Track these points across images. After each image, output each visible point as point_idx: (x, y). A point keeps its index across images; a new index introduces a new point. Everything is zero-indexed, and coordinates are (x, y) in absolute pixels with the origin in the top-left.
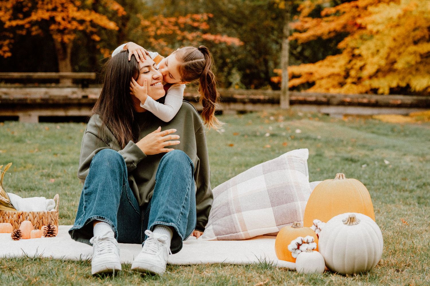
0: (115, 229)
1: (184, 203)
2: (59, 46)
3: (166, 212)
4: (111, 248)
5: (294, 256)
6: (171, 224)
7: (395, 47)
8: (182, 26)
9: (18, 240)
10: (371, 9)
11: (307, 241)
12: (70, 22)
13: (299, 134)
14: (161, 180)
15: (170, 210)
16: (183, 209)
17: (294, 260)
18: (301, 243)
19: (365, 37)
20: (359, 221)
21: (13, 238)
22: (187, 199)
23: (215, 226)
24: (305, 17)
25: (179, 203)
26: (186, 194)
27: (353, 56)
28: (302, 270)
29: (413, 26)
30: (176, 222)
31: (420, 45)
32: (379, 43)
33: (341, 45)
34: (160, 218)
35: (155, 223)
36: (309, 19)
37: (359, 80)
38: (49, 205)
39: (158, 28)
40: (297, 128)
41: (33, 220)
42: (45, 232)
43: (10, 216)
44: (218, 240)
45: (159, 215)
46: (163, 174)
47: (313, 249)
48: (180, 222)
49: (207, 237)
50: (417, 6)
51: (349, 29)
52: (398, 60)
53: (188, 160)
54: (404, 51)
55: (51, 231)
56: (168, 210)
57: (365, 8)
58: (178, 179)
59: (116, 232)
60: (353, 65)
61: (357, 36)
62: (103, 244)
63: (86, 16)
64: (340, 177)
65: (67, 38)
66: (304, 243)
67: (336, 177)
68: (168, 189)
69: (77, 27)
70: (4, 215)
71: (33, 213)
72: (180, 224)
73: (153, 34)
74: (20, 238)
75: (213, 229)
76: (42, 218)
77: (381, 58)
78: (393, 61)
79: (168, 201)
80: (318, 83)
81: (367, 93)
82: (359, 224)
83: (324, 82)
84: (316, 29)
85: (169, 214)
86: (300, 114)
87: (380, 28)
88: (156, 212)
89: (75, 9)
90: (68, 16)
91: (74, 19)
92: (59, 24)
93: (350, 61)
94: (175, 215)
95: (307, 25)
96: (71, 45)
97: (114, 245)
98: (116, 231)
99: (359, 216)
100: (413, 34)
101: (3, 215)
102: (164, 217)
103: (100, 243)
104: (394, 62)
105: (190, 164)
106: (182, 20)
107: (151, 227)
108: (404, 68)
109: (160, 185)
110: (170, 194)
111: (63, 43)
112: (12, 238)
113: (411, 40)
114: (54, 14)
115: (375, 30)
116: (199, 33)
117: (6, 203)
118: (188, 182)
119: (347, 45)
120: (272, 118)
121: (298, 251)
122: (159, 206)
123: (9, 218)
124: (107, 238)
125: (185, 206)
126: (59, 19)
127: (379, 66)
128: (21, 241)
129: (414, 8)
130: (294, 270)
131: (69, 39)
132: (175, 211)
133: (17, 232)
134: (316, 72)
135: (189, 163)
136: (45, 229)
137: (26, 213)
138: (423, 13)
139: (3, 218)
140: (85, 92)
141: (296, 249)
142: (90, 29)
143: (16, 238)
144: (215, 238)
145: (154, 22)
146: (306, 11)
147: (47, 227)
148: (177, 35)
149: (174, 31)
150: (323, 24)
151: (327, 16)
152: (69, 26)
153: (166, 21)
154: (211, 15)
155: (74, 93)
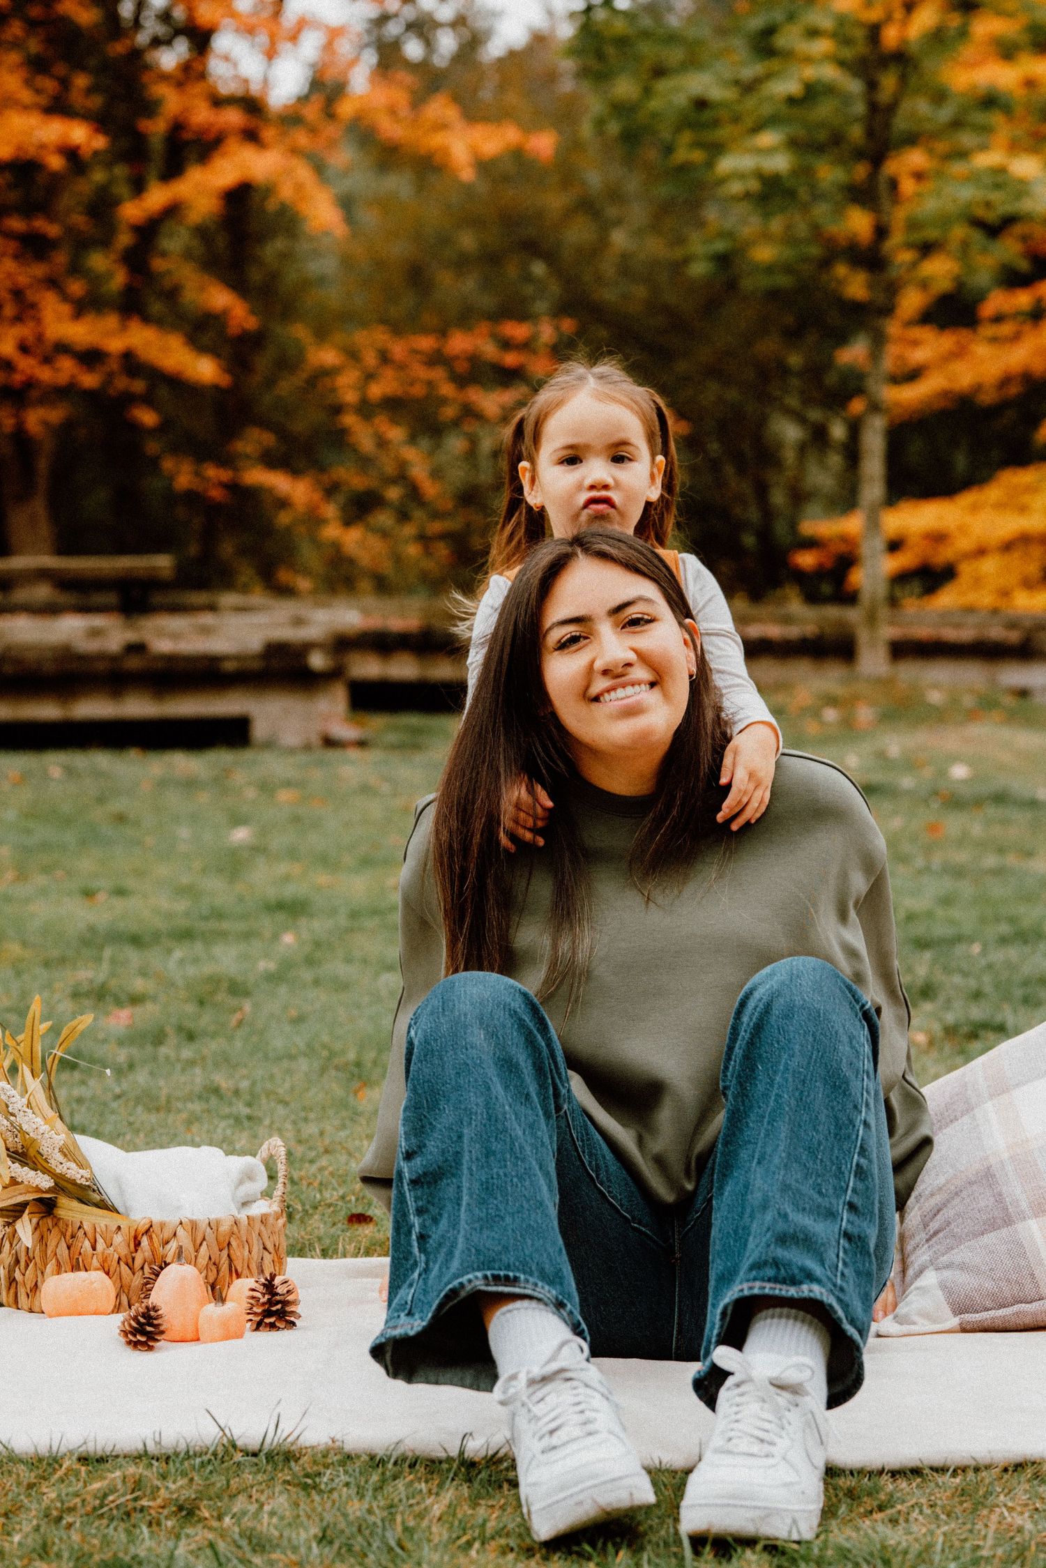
0: (571, 1313)
1: (854, 1190)
3: (783, 1240)
4: (594, 1415)
6: (811, 1291)
8: (462, 367)
9: (151, 1348)
12: (47, 360)
13: (965, 782)
14: (747, 1096)
15: (798, 1230)
16: (853, 1218)
21: (129, 1343)
22: (862, 1168)
23: (947, 1274)
24: (910, 323)
25: (831, 1191)
26: (857, 1150)
30: (829, 1279)
34: (756, 1266)
35: (742, 1290)
36: (926, 333)
38: (241, 1182)
39: (370, 377)
40: (955, 758)
41: (193, 1254)
42: (255, 1309)
43: (100, 1240)
44: (964, 1330)
45: (753, 1251)
46: (753, 1069)
48: (843, 1274)
49: (915, 1318)
53: (849, 995)
55: (279, 1306)
56: (792, 1231)
58: (815, 1086)
59: (579, 1324)
62: (552, 1400)
63: (105, 335)
65: (37, 419)
68: (783, 1135)
69: (73, 377)
70: (73, 1237)
71: (194, 1225)
72: (844, 1285)
73: (352, 397)
74: (158, 1340)
75: (943, 1286)
76: (229, 1244)
79: (785, 1188)
80: (965, 569)
83: (989, 566)
84: (953, 367)
85: (797, 1243)
86: (935, 697)
88: (740, 1236)
89: (65, 309)
90: (40, 338)
91: (63, 348)
92: (8, 366)
94: (822, 1249)
95: (919, 355)
96: (49, 446)
97: (598, 1396)
98: (579, 1322)
101: (68, 1237)
102: (776, 1263)
103: (539, 1395)
105: (860, 1014)
106: (459, 343)
107: (725, 1308)
109: (747, 1116)
110: (789, 1154)
111: (21, 439)
112: (123, 1340)
116: (520, 391)
117: (81, 1186)
118: (859, 1095)
120: (831, 715)
122: (748, 1211)
123: (94, 1248)
124: (562, 1370)
125: (857, 1201)
126: (5, 348)
128: (166, 1356)
131: (45, 423)
132: (822, 1229)
133: (144, 1316)
134: (963, 529)
135: (858, 1007)
136: (253, 1298)
137: (162, 1225)
139: (69, 1248)
140: (137, 630)
142: (122, 383)
143: (143, 1339)
144: (954, 1322)
145: (353, 355)
146: (911, 301)
147: (261, 1288)
148: (443, 401)
149: (430, 384)
150: (981, 350)
151: (998, 319)
152: (45, 374)
153: (398, 349)
154: (568, 325)
155: (95, 633)
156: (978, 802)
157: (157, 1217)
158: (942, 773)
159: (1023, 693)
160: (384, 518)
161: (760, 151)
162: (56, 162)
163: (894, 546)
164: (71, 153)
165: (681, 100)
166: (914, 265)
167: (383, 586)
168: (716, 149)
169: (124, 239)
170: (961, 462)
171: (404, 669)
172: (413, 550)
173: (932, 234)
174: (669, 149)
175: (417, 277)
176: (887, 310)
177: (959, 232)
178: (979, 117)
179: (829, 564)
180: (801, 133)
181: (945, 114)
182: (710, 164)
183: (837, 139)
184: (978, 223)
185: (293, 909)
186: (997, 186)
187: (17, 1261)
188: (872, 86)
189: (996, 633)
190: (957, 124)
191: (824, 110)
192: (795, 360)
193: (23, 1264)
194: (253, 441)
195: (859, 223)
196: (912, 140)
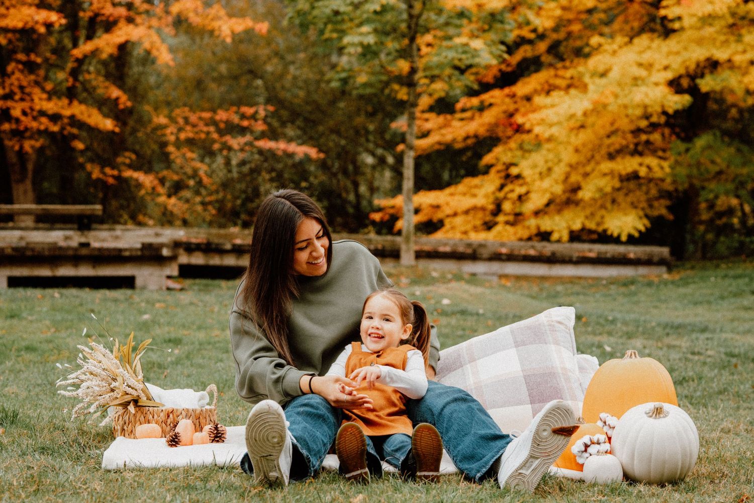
2: (13, 159)
5: (580, 461)
7: (578, 163)
8: (222, 126)
9: (176, 446)
10: (538, 100)
11: (598, 440)
12: (35, 118)
13: (448, 305)
17: (580, 467)
18: (589, 443)
19: (527, 147)
20: (668, 413)
24: (423, 112)
27: (508, 176)
28: (594, 479)
29: (609, 129)
31: (619, 159)
32: (551, 156)
33: (488, 159)
36: (432, 116)
37: (517, 218)
38: (200, 400)
39: (180, 130)
40: (444, 296)
42: (212, 435)
43: (155, 414)
47: (606, 452)
50: (616, 96)
51: (500, 132)
52: (583, 184)
54: (593, 170)
55: (220, 435)
57: (528, 99)
60: (506, 194)
61: (513, 144)
63: (63, 108)
64: (631, 355)
65: (28, 145)
66: (593, 443)
67: (626, 355)
69: (47, 127)
70: (146, 414)
71: (188, 410)
73: (172, 138)
74: (179, 444)
77: (556, 182)
78: (576, 186)
80: (447, 222)
81: (530, 239)
82: (668, 417)
83: (458, 220)
84: (444, 131)
86: (435, 274)
87: (554, 130)
89: (45, 96)
90: (32, 109)
91: (42, 113)
92: (17, 120)
93: (502, 187)
95: (428, 126)
96: (33, 157)
99: (667, 406)
100: (608, 141)
104: (576, 189)
106: (222, 115)
108: (594, 199)
111: (21, 153)
112: (167, 444)
113: (604, 151)
114: (9, 103)
115: (547, 135)
116: (248, 138)
119: (497, 159)
121: (586, 455)
123: (153, 417)
126: (16, 112)
127: (552, 194)
128: (179, 449)
129: (611, 99)
130: (582, 481)
131: (32, 147)
133: (174, 436)
134: (447, 204)
136: (211, 431)
137: (177, 410)
138: (626, 107)
139: (145, 417)
140: (86, 237)
141: (583, 452)
142: (69, 129)
143: (174, 444)
145: (173, 120)
146: (425, 101)
147: (213, 429)
148: (214, 141)
149: (208, 133)
150: (456, 124)
151: (464, 110)
152: (34, 125)
153: (193, 118)
154: (271, 108)
155: (67, 238)
156: (453, 313)
157: (175, 407)
158: (438, 302)
159: (474, 275)
160: (186, 194)
161: (361, 34)
162: (42, 30)
163: (417, 211)
164: (49, 26)
165: (328, 11)
166: (428, 85)
167: (185, 223)
168: (343, 33)
169: (70, 65)
170: (446, 176)
171: (198, 259)
172: (199, 208)
173: (436, 72)
174: (322, 32)
175: (199, 84)
176: (414, 105)
177: (448, 71)
178: (457, 22)
179: (387, 217)
180: (379, 26)
181: (442, 20)
182: (340, 39)
183: (395, 30)
184: (456, 68)
185: (176, 342)
186: (465, 52)
187: (125, 423)
188: (411, 7)
189: (461, 249)
190: (447, 24)
191: (389, 17)
192: (371, 127)
193: (127, 424)
194: (127, 157)
195: (404, 66)
196: (427, 30)
